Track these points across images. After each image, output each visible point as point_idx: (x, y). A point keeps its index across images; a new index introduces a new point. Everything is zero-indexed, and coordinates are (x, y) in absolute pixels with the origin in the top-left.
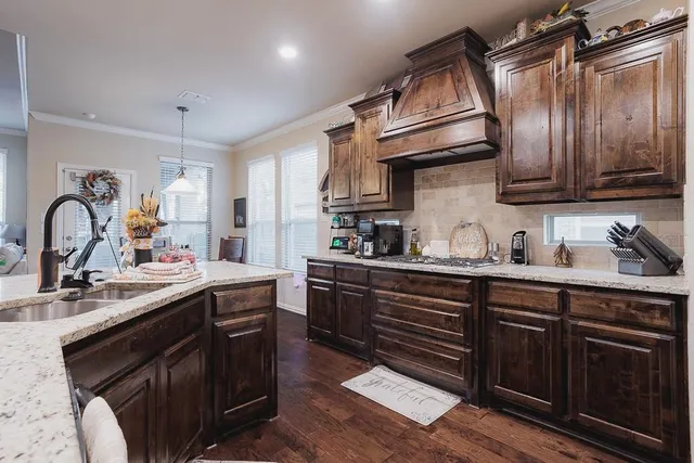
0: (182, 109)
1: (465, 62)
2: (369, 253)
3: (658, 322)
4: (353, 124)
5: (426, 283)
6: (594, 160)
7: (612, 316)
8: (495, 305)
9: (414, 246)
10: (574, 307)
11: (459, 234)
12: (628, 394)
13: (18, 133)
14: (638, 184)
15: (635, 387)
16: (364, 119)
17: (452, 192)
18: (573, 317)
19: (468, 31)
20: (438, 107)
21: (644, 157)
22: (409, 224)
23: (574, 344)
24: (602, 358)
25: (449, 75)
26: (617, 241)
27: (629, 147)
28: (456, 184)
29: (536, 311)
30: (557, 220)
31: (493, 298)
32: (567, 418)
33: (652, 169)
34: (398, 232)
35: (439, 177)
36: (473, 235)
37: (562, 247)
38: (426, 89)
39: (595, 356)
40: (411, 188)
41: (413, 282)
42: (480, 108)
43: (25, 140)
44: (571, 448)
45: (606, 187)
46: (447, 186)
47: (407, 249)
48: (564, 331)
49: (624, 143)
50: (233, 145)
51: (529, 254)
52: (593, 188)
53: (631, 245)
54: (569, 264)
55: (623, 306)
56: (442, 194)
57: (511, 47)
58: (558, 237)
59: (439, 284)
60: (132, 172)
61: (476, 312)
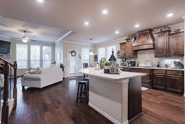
0: (91, 39)
1: (149, 34)
2: (130, 66)
3: (180, 75)
4: (126, 43)
5: (143, 70)
6: (171, 51)
7: (173, 74)
8: (155, 73)
9: (138, 65)
10: (168, 73)
11: (147, 62)
12: (176, 85)
13: (53, 43)
14: (179, 55)
15: (177, 84)
16: (128, 42)
17: (146, 55)
18: (167, 74)
19: (149, 29)
20: (144, 42)
21: (179, 51)
22: (137, 61)
23: (168, 78)
24: (172, 80)
25: (146, 36)
26: (175, 64)
27: (177, 50)
28: (146, 54)
29: (161, 74)
30: (165, 60)
31: (154, 72)
32: (167, 89)
33: (181, 53)
34: (134, 62)
35: (143, 53)
36: (149, 63)
37: (166, 64)
38: (141, 38)
39: (171, 80)
40: (137, 54)
41: (140, 70)
42: (152, 43)
43: (54, 44)
44: (167, 93)
45: (173, 55)
46: (144, 54)
47: (136, 65)
48: (166, 77)
49: (176, 49)
50: (94, 44)
51: (160, 66)
52: (171, 55)
53: (177, 64)
54: (167, 67)
55: (175, 73)
56: (143, 55)
57: (157, 33)
58: (165, 63)
59: (144, 70)
60: (78, 51)
61: (151, 74)
